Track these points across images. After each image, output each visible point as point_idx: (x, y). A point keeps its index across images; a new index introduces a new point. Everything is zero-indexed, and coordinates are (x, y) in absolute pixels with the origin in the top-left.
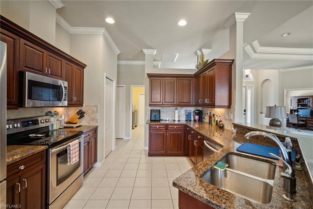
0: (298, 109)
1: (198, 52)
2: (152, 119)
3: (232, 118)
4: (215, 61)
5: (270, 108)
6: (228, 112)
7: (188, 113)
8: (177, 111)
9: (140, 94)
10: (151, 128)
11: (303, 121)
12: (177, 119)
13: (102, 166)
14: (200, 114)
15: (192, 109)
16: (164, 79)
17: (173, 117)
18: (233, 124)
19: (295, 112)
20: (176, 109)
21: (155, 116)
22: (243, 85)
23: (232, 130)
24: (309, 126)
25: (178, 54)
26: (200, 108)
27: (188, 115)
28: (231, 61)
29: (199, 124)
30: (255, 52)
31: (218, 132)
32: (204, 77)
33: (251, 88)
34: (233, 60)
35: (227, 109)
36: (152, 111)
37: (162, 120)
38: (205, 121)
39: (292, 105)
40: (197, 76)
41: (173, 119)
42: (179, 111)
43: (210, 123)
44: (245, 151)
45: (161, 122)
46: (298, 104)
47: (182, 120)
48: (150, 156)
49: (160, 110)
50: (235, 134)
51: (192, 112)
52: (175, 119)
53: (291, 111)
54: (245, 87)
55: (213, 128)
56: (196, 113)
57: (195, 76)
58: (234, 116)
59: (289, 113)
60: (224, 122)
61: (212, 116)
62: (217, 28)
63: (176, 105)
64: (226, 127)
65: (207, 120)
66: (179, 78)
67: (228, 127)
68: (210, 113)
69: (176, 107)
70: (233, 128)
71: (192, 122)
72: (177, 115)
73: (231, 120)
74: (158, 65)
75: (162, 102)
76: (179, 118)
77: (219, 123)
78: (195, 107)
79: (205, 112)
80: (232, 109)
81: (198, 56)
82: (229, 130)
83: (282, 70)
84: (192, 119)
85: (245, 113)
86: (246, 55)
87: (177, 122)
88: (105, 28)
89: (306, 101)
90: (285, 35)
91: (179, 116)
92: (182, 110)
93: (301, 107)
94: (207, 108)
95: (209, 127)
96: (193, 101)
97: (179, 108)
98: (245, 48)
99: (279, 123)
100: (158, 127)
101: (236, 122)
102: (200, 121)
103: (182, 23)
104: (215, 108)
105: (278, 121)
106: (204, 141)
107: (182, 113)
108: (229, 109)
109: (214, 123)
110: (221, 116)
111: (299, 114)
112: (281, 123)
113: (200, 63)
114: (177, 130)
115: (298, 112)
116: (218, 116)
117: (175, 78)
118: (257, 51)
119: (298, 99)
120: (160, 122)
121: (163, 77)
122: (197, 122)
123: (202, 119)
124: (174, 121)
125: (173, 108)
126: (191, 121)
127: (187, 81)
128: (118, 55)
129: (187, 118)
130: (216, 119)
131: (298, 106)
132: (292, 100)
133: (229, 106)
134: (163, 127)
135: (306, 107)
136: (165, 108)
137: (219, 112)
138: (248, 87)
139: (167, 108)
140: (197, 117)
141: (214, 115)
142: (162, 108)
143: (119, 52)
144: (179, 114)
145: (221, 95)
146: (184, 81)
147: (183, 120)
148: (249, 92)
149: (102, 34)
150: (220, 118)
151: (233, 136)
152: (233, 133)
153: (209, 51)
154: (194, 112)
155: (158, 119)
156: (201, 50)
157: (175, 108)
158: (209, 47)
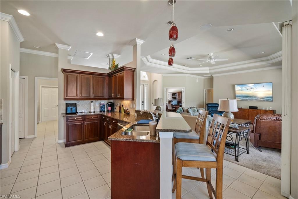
1: (110, 56)
2: (68, 112)
3: (134, 107)
4: (124, 68)
5: (156, 99)
6: (132, 103)
7: (102, 105)
8: (92, 104)
9: (42, 87)
10: (69, 121)
11: (174, 108)
12: (92, 111)
13: (9, 167)
14: (112, 105)
15: (105, 102)
16: (80, 76)
17: (89, 109)
18: (135, 110)
19: (171, 102)
20: (92, 102)
21: (71, 109)
22: (141, 83)
23: (135, 114)
25: (92, 54)
26: (112, 101)
27: (102, 107)
28: (134, 69)
29: (111, 113)
30: (149, 62)
31: (126, 117)
32: (116, 77)
33: (147, 86)
34: (135, 69)
35: (132, 101)
36: (67, 105)
37: (78, 113)
38: (116, 111)
39: (169, 98)
40: (110, 75)
41: (89, 111)
42: (94, 104)
43: (120, 111)
44: (141, 123)
45: (78, 114)
46: (172, 97)
47: (96, 112)
48: (67, 147)
49: (76, 104)
50: (136, 117)
51: (105, 104)
52: (91, 111)
53: (169, 101)
54: (143, 84)
55: (122, 114)
56: (109, 105)
57: (108, 75)
58: (136, 105)
59: (168, 103)
60: (129, 110)
61: (122, 106)
62: (125, 44)
63: (92, 98)
64: (131, 113)
65: (117, 109)
66: (94, 76)
67: (133, 113)
68: (120, 104)
69: (92, 100)
70: (135, 113)
71: (106, 112)
72: (92, 108)
73: (134, 108)
74: (70, 60)
75: (78, 96)
76: (94, 110)
77: (127, 111)
78: (108, 100)
79: (116, 104)
80: (134, 101)
81: (110, 58)
82: (133, 115)
83: (163, 75)
84: (106, 110)
85: (143, 104)
86: (143, 63)
87: (92, 113)
88: (13, 16)
89: (175, 95)
90: (163, 55)
91: (94, 108)
92: (97, 103)
94: (118, 101)
95: (120, 115)
96: (106, 95)
97: (94, 101)
98: (143, 59)
99: (160, 109)
100: (75, 119)
101: (137, 109)
102: (112, 111)
103: (100, 34)
104: (124, 100)
105: (160, 107)
106: (118, 123)
107: (97, 105)
108: (133, 101)
109: (123, 112)
110: (128, 106)
111: (173, 103)
112: (161, 109)
113: (112, 65)
114: (94, 119)
115: (172, 102)
116: (126, 106)
117: (91, 76)
118: (150, 61)
119: (172, 94)
120: (76, 114)
121: (79, 74)
122: (110, 112)
123: (113, 109)
124: (90, 112)
125: (88, 102)
126: (104, 111)
127: (102, 79)
128: (21, 43)
129: (101, 109)
130: (125, 108)
131: (172, 99)
132: (169, 94)
133: (133, 99)
134: (81, 119)
135: (175, 99)
136: (80, 101)
137: (126, 103)
138: (145, 84)
139: (83, 101)
140: (110, 108)
141: (123, 105)
142: (78, 101)
143: (22, 40)
144: (94, 106)
145: (128, 91)
146: (99, 78)
147: (98, 111)
148: (145, 88)
149: (8, 21)
150: (127, 107)
151: (135, 118)
152: (135, 116)
153: (119, 56)
154: (107, 104)
155: (74, 111)
156: (112, 54)
157: (90, 101)
158: (119, 54)
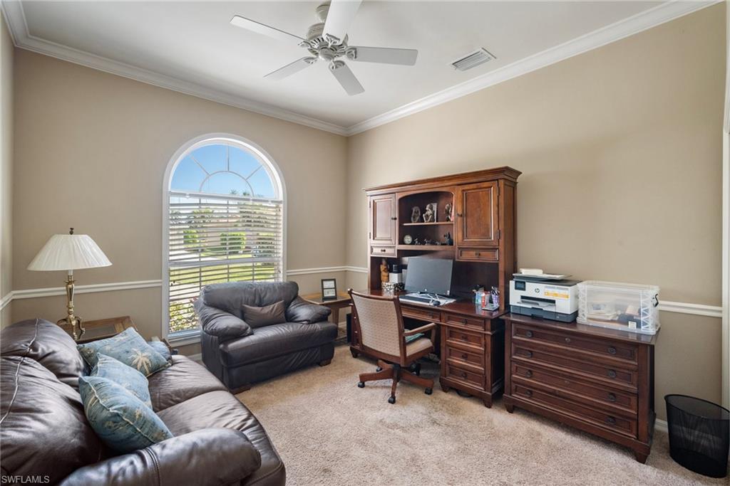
0: (402, 253)
24: (453, 370)
39: (378, 235)
46: (401, 226)
89: (431, 208)
93: (413, 243)
119: (400, 200)
131: (402, 242)
132: (378, 205)
135: (433, 243)
